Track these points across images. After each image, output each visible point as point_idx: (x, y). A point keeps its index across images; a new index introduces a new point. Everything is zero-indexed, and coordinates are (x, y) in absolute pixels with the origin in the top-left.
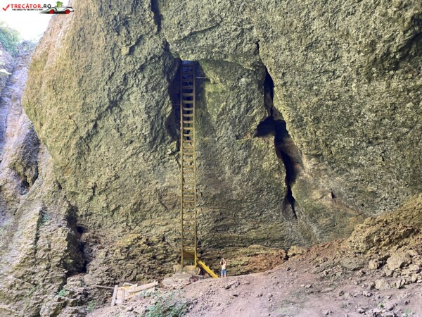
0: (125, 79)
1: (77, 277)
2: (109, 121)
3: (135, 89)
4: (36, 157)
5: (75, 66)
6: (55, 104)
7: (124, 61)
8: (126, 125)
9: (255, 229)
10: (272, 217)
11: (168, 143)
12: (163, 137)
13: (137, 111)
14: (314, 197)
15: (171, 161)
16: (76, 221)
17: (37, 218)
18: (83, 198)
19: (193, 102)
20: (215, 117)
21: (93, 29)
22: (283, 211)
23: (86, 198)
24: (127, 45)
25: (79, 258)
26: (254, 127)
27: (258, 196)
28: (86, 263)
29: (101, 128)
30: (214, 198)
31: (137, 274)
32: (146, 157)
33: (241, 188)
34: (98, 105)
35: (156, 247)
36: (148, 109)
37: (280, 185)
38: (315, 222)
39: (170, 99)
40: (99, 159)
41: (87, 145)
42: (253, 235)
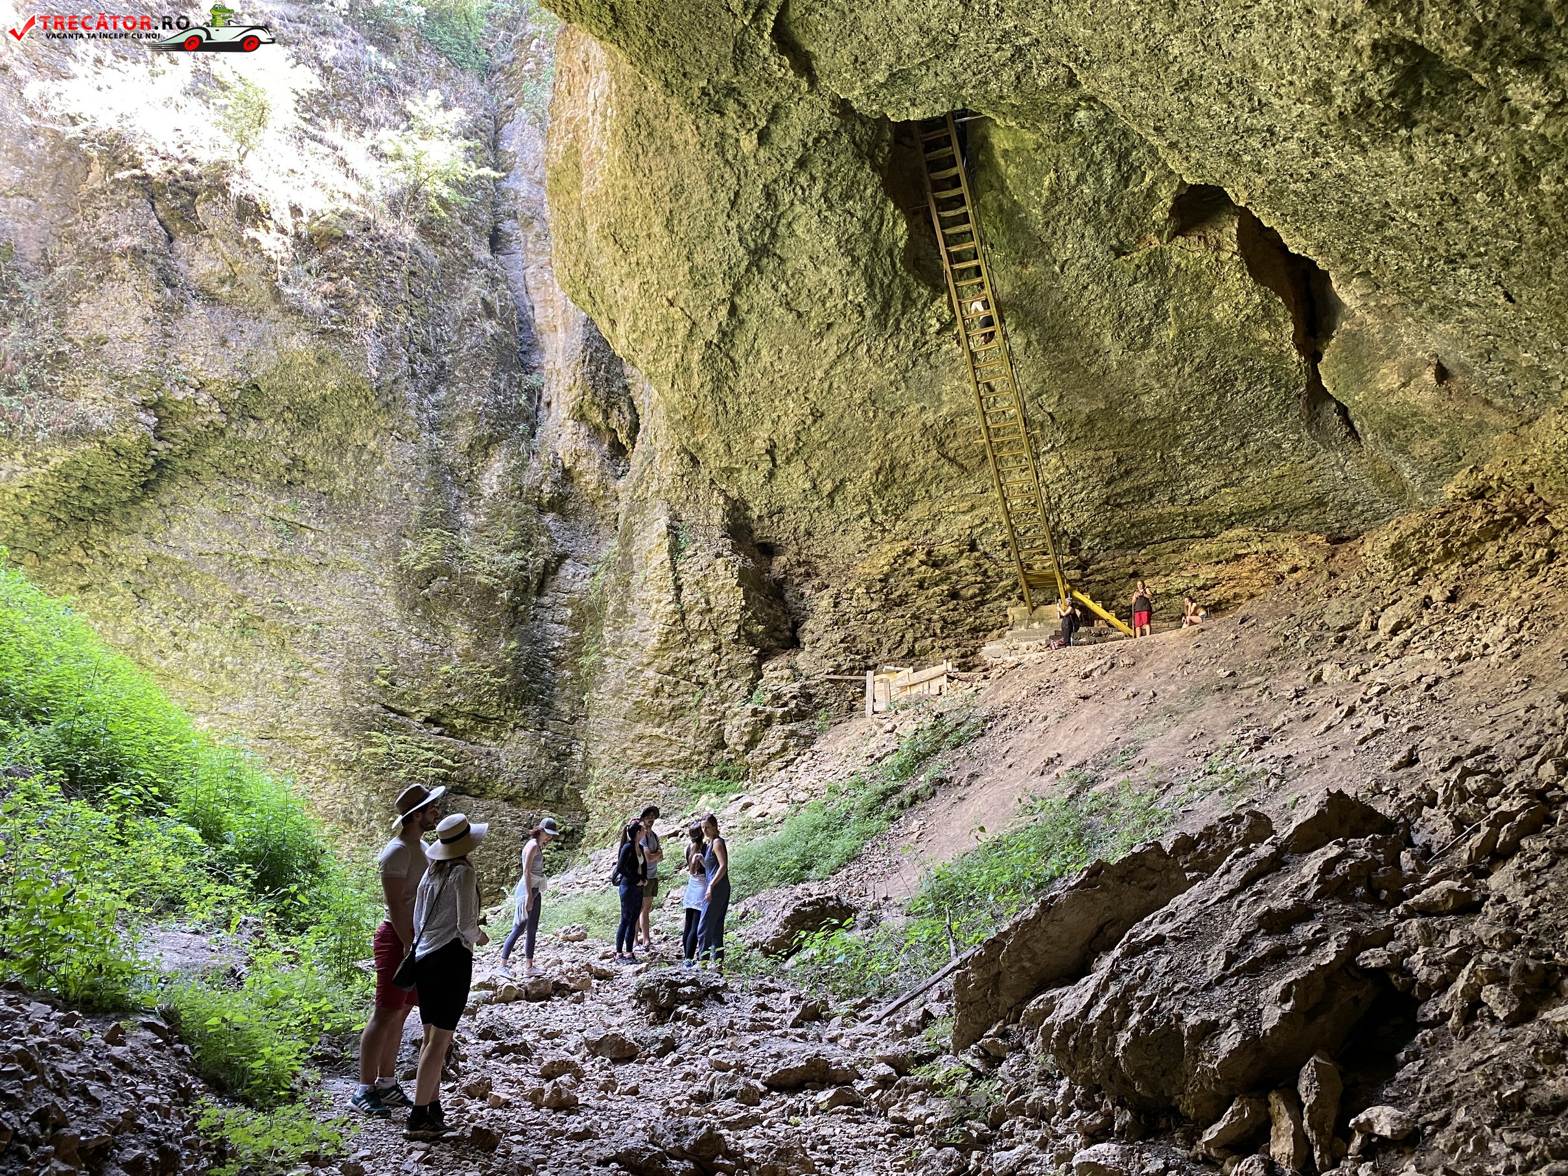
0: (769, 195)
1: (781, 661)
2: (762, 293)
3: (799, 208)
4: (621, 375)
5: (648, 190)
6: (628, 274)
7: (752, 161)
8: (805, 292)
9: (1232, 484)
10: (1279, 447)
11: (925, 304)
12: (907, 295)
13: (822, 256)
14: (1381, 386)
15: (945, 348)
16: (752, 532)
17: (666, 544)
18: (752, 477)
19: (964, 189)
20: (1037, 211)
21: (662, 109)
22: (1309, 426)
23: (758, 478)
24: (749, 130)
25: (777, 618)
26: (1159, 214)
27: (1224, 395)
28: (796, 625)
29: (748, 312)
30: (1090, 421)
31: (916, 640)
32: (876, 355)
33: (1165, 385)
34: (725, 266)
35: (955, 567)
36: (847, 246)
37: (1281, 356)
38: (1402, 450)
39: (896, 208)
40: (765, 382)
41: (728, 355)
42: (1228, 501)
